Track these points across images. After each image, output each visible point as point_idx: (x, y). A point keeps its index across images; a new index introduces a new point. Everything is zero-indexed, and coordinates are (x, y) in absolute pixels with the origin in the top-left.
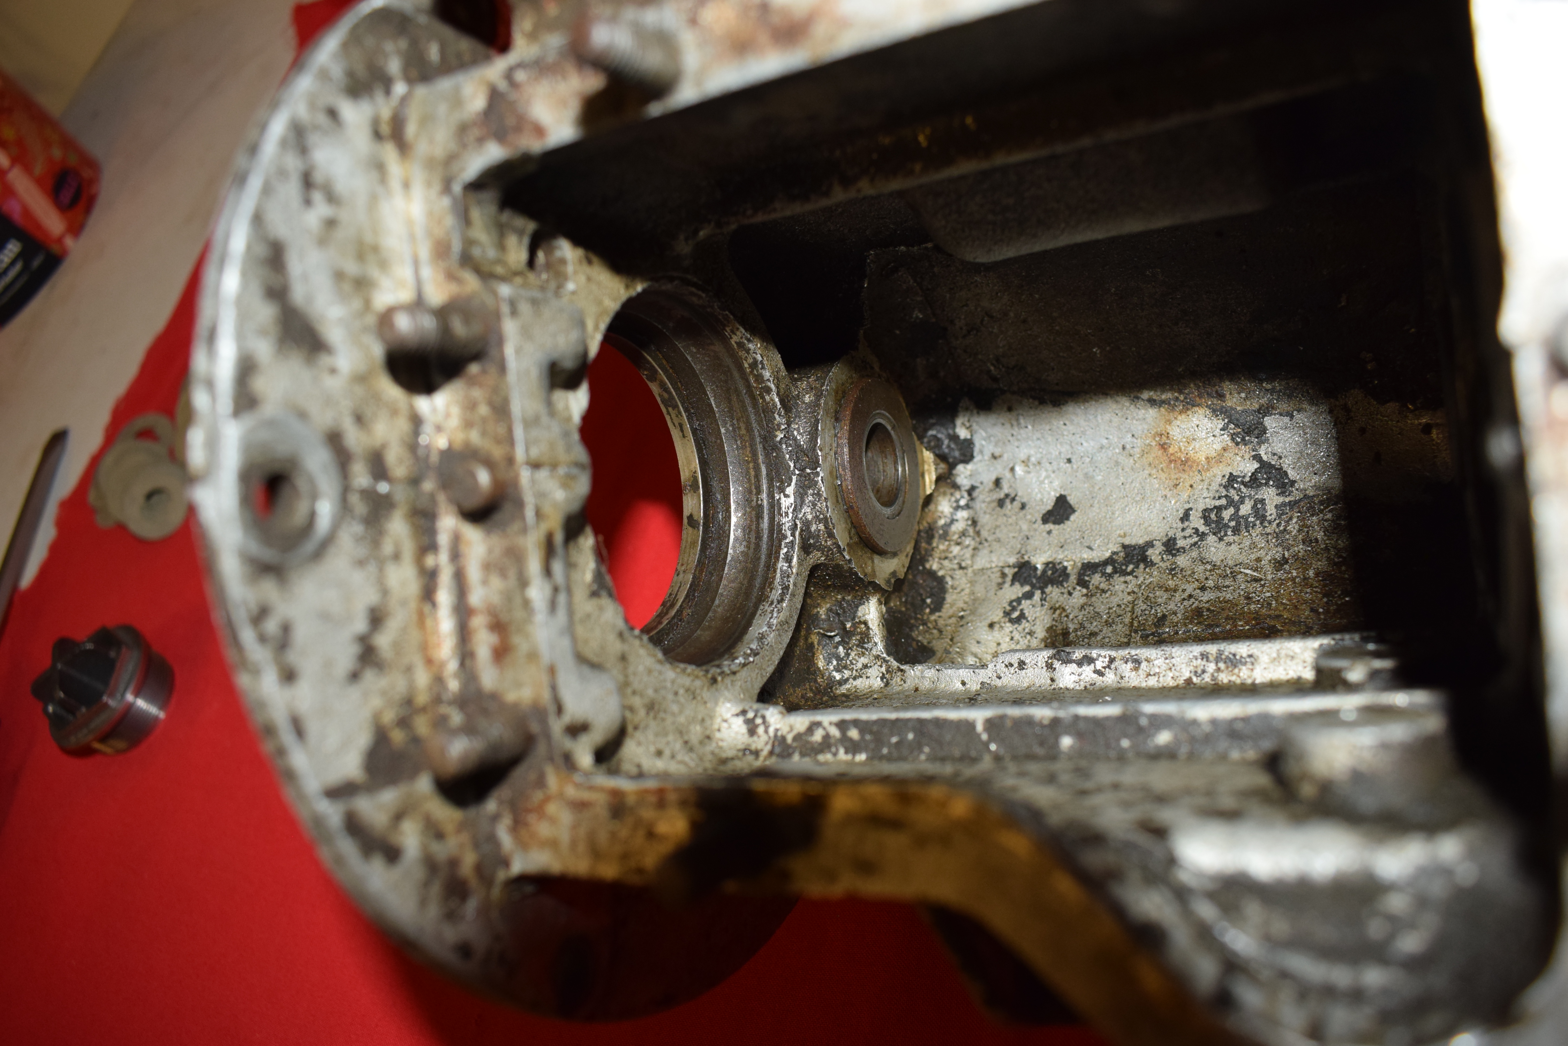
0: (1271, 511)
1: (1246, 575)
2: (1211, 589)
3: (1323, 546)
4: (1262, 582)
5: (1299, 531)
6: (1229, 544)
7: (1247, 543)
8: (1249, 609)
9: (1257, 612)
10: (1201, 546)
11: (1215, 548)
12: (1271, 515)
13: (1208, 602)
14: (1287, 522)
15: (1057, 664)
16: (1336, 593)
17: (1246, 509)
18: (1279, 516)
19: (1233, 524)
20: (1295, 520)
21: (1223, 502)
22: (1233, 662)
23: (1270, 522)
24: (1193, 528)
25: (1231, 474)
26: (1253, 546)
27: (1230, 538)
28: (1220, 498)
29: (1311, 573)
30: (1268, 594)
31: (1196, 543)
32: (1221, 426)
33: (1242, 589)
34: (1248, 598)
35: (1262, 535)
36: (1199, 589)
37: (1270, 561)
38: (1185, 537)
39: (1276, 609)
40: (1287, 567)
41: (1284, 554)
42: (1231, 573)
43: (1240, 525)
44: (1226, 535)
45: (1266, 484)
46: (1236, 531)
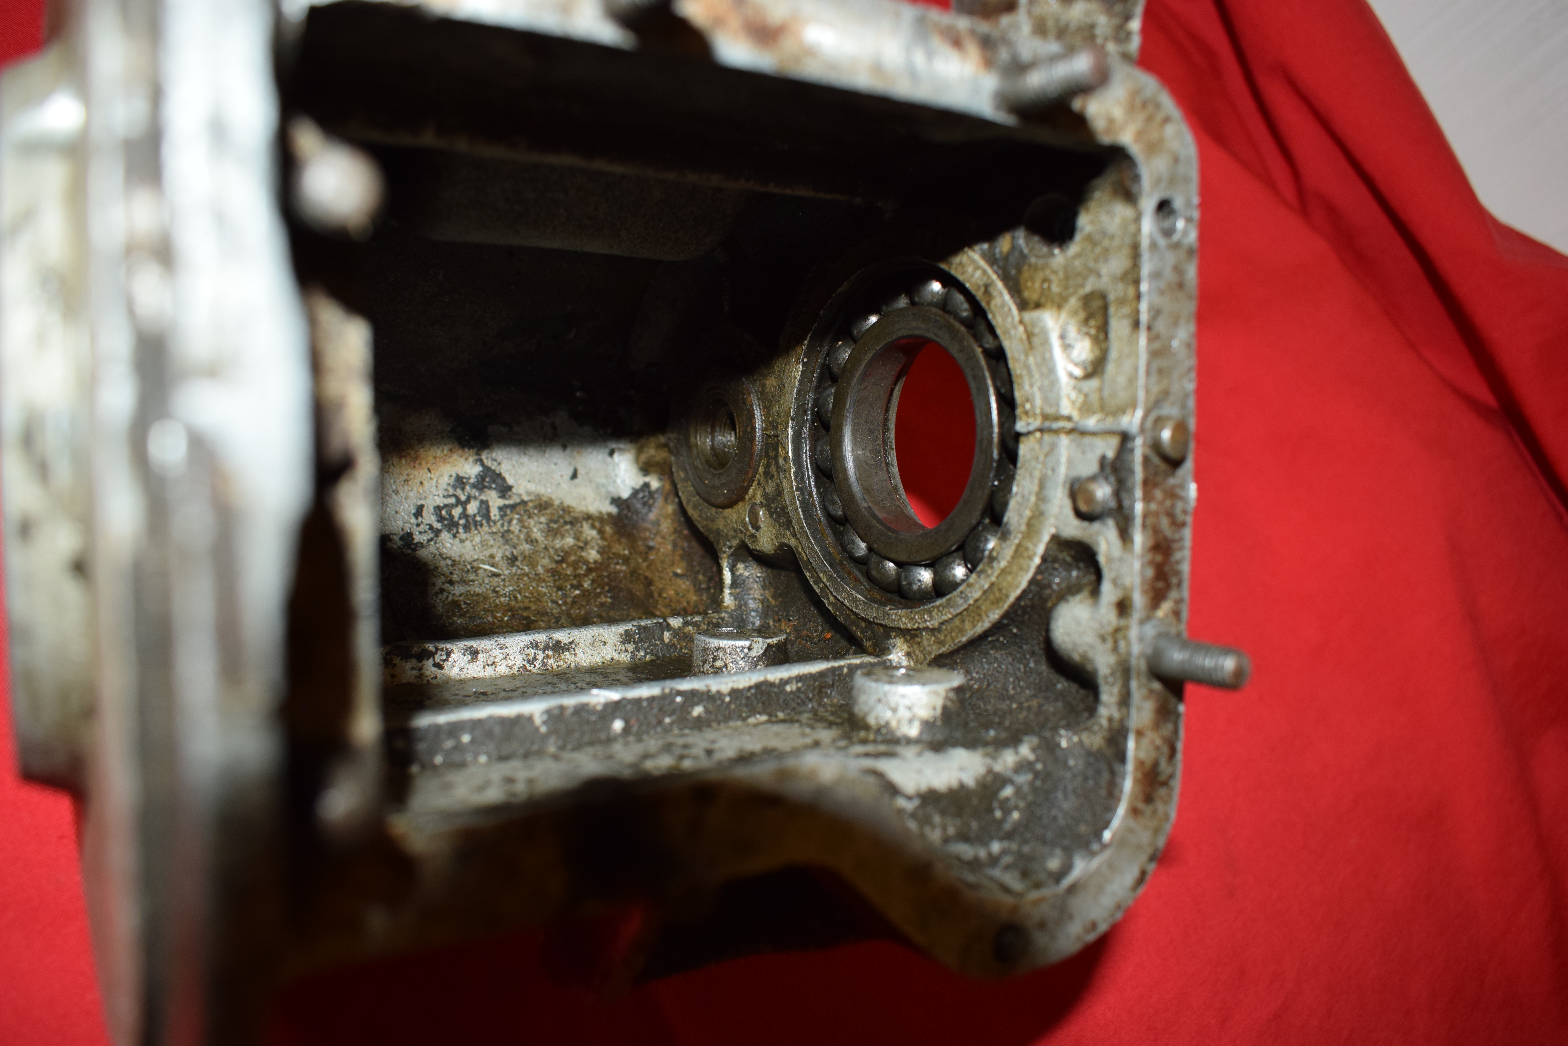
0: (494, 513)
1: (485, 570)
2: (459, 583)
3: (543, 546)
4: (502, 577)
5: (520, 531)
6: (462, 541)
7: (478, 539)
8: (500, 602)
9: (508, 604)
10: (438, 541)
11: (451, 544)
12: (495, 515)
13: (461, 595)
14: (510, 522)
15: (397, 660)
16: (566, 587)
17: (472, 508)
18: (502, 517)
19: (462, 522)
20: (515, 522)
21: (453, 500)
22: (558, 648)
23: (495, 522)
24: (427, 524)
25: (458, 475)
26: (484, 543)
27: (462, 534)
28: (450, 496)
29: (540, 570)
30: (511, 588)
31: (431, 539)
32: (449, 429)
33: (487, 584)
34: (494, 591)
35: (490, 533)
36: (447, 583)
37: (502, 558)
38: (420, 533)
39: (522, 602)
40: (518, 563)
41: (512, 553)
42: (472, 568)
43: (470, 524)
44: (458, 532)
45: (490, 488)
46: (467, 528)
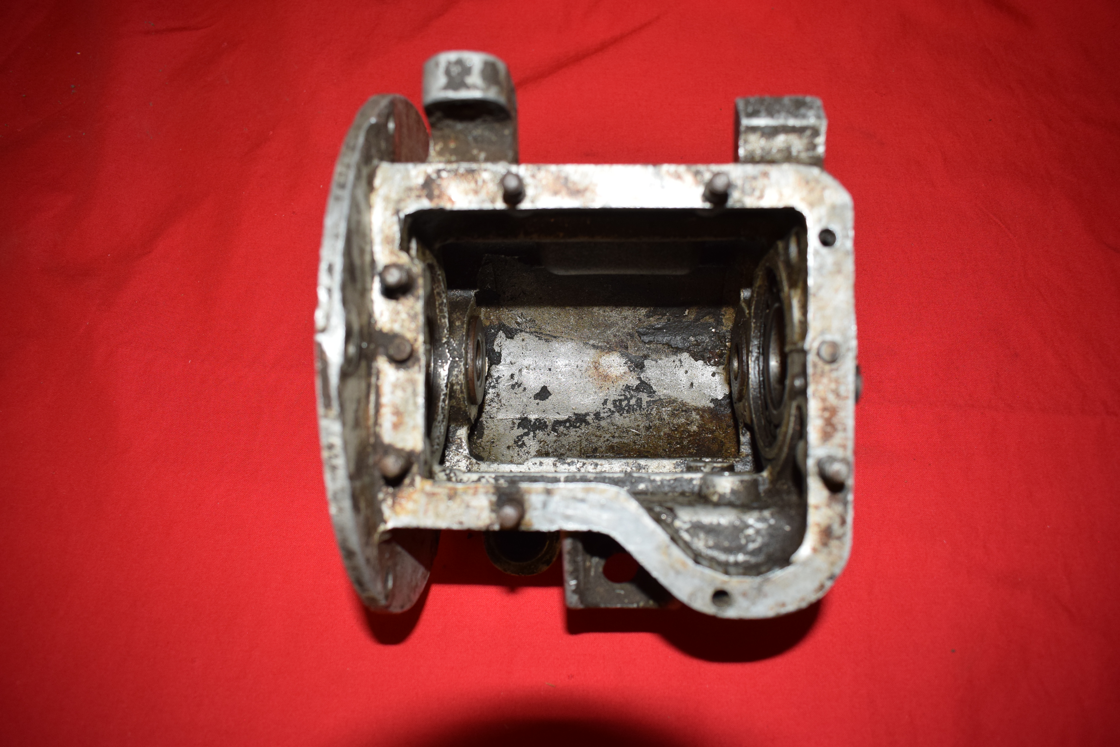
0: (644, 404)
1: (633, 432)
2: (617, 437)
3: (667, 422)
4: (641, 436)
5: (656, 414)
6: (625, 417)
7: (633, 417)
8: (635, 447)
9: (639, 449)
10: (612, 417)
11: (618, 418)
12: (644, 406)
13: (616, 443)
14: (651, 410)
15: (558, 464)
16: (673, 443)
17: (633, 402)
18: (648, 407)
19: (626, 408)
20: (654, 409)
21: (623, 397)
22: (639, 468)
23: (644, 409)
24: (608, 409)
25: (627, 385)
26: (636, 419)
27: (625, 415)
28: (621, 395)
29: (662, 434)
30: (643, 442)
31: (609, 416)
32: (624, 362)
33: (632, 439)
34: (634, 442)
35: (640, 414)
36: (611, 437)
37: (644, 427)
38: (604, 412)
39: (647, 448)
40: (651, 430)
41: (650, 424)
42: (626, 431)
43: (630, 409)
44: (623, 413)
45: (643, 391)
46: (628, 412)
